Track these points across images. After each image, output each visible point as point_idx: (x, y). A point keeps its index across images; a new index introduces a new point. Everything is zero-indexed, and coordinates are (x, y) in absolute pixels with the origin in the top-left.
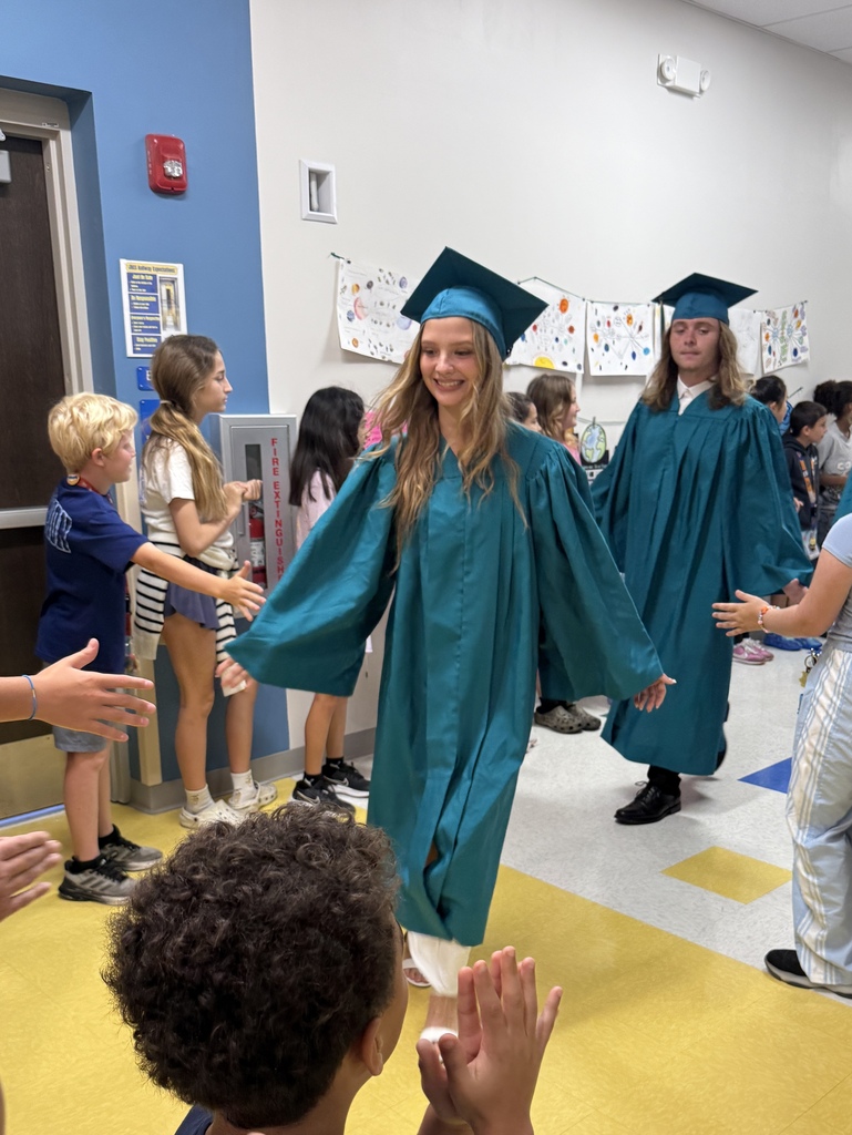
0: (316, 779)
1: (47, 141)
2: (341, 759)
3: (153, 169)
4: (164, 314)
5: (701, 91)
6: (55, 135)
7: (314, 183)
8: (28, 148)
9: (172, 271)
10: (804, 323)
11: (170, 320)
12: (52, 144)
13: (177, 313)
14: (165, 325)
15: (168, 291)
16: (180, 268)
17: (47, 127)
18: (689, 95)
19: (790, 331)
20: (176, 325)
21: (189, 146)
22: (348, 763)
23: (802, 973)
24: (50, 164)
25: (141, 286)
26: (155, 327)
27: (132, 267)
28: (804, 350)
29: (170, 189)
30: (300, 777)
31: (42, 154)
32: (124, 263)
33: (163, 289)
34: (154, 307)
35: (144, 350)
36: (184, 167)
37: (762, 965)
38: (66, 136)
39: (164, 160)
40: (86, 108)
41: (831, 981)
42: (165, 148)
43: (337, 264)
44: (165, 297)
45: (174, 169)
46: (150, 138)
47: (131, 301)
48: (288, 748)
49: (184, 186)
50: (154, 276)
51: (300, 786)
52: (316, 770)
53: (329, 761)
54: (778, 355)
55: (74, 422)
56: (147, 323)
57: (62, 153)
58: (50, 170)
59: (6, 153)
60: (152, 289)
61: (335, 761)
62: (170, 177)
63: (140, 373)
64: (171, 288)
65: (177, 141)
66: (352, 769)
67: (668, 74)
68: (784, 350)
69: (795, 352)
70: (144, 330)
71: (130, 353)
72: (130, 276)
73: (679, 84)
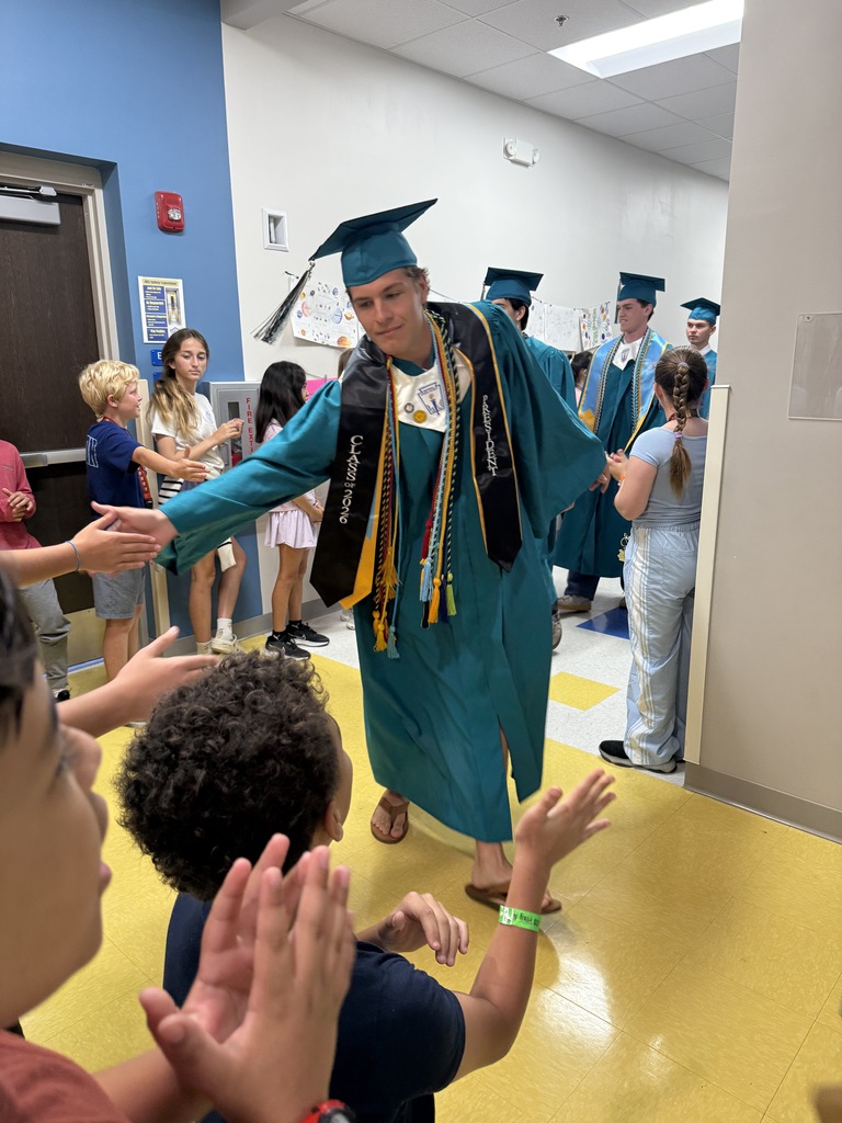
0: (282, 634)
1: (86, 196)
2: (300, 621)
3: (161, 214)
4: (170, 314)
5: (534, 163)
6: (91, 192)
7: (272, 224)
8: (71, 202)
9: (175, 284)
10: (608, 317)
11: (173, 318)
12: (90, 198)
13: (179, 313)
14: (170, 321)
15: (172, 298)
16: (180, 281)
17: (85, 186)
18: (526, 165)
19: (599, 323)
20: (178, 321)
21: (185, 198)
22: (304, 623)
23: (626, 757)
24: (88, 211)
25: (153, 295)
26: (163, 323)
27: (146, 282)
28: (609, 335)
29: (173, 228)
30: (270, 634)
31: (82, 204)
32: (140, 278)
33: (168, 296)
34: (162, 309)
35: (156, 338)
36: (182, 213)
37: (597, 752)
38: (99, 193)
39: (168, 209)
40: (114, 172)
41: (646, 762)
42: (168, 200)
43: (290, 279)
44: (170, 302)
45: (175, 215)
46: (158, 194)
47: (146, 305)
48: (261, 613)
49: (182, 226)
50: (162, 288)
51: (271, 640)
52: (281, 628)
53: (291, 622)
54: (592, 338)
55: (93, 379)
56: (158, 320)
57: (96, 204)
58: (88, 216)
59: (57, 204)
60: (161, 296)
61: (295, 623)
62: (172, 220)
63: (154, 354)
64: (174, 296)
65: (177, 196)
66: (308, 628)
67: (510, 151)
68: (596, 336)
69: (603, 337)
70: (155, 325)
71: (146, 340)
72: (145, 288)
73: (518, 158)
